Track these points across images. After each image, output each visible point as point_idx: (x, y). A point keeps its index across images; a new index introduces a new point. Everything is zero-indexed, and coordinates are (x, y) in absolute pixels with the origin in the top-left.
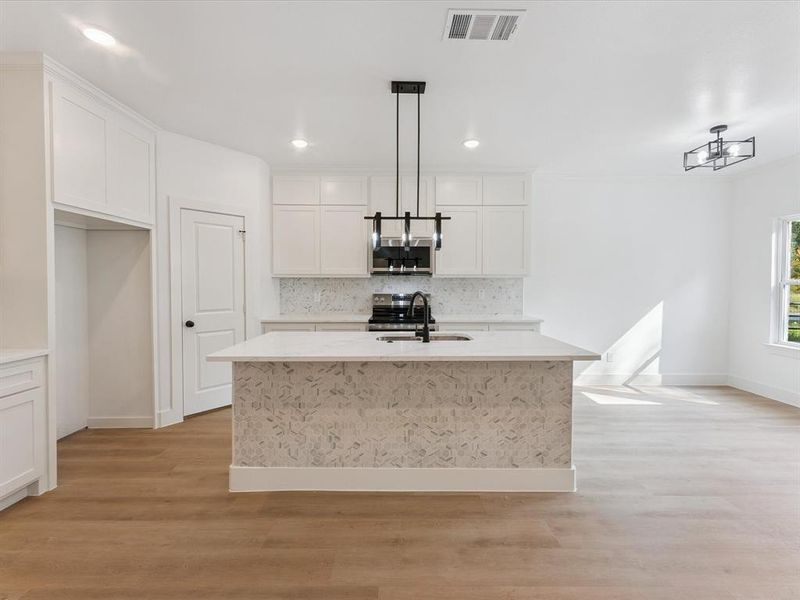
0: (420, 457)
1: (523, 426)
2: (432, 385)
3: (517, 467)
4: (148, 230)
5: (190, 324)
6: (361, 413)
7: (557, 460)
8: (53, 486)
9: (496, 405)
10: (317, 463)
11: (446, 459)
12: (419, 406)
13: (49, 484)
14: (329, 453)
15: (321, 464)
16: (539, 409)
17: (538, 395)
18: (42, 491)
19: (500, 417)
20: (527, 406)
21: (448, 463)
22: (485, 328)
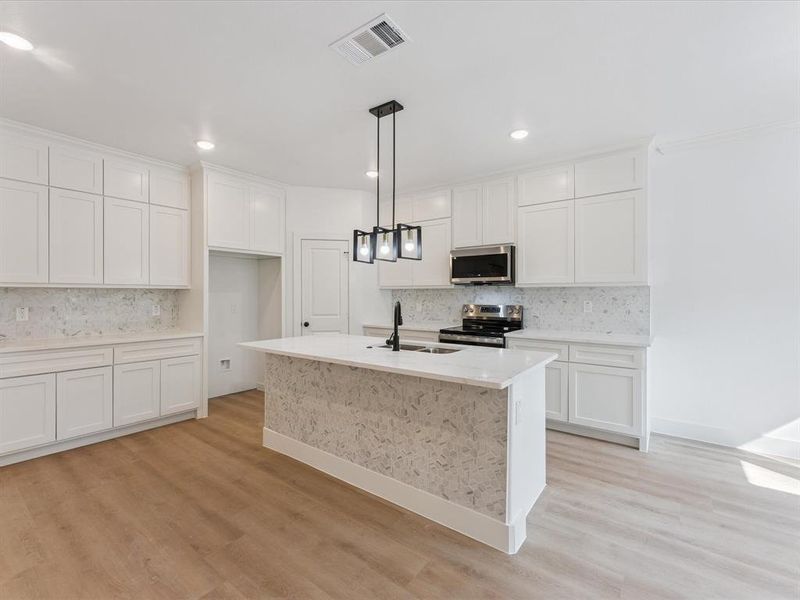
0: (366, 458)
1: (454, 454)
2: (376, 391)
3: (447, 498)
4: (280, 258)
5: (306, 325)
6: (329, 405)
7: (490, 507)
8: (205, 416)
9: (428, 424)
10: (304, 440)
11: (385, 469)
12: (366, 409)
13: (203, 414)
14: (311, 433)
15: (305, 442)
16: (470, 439)
17: (470, 422)
18: (199, 417)
19: (431, 438)
20: (458, 431)
21: (387, 472)
22: (564, 348)
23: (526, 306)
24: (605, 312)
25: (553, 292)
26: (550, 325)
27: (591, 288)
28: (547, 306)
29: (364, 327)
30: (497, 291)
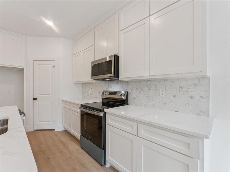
5: (35, 99)
22: (135, 125)
23: (129, 91)
24: (174, 96)
25: (142, 83)
26: (141, 104)
27: (165, 80)
28: (140, 92)
29: (63, 101)
30: (117, 83)
